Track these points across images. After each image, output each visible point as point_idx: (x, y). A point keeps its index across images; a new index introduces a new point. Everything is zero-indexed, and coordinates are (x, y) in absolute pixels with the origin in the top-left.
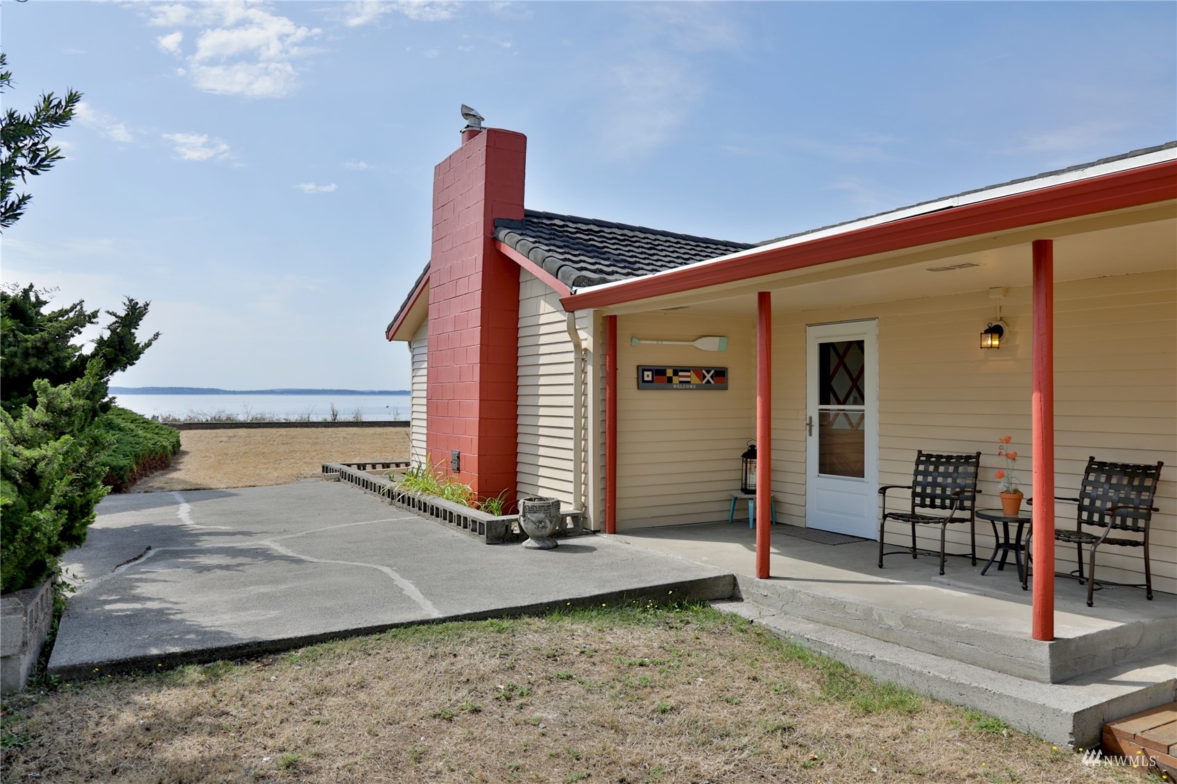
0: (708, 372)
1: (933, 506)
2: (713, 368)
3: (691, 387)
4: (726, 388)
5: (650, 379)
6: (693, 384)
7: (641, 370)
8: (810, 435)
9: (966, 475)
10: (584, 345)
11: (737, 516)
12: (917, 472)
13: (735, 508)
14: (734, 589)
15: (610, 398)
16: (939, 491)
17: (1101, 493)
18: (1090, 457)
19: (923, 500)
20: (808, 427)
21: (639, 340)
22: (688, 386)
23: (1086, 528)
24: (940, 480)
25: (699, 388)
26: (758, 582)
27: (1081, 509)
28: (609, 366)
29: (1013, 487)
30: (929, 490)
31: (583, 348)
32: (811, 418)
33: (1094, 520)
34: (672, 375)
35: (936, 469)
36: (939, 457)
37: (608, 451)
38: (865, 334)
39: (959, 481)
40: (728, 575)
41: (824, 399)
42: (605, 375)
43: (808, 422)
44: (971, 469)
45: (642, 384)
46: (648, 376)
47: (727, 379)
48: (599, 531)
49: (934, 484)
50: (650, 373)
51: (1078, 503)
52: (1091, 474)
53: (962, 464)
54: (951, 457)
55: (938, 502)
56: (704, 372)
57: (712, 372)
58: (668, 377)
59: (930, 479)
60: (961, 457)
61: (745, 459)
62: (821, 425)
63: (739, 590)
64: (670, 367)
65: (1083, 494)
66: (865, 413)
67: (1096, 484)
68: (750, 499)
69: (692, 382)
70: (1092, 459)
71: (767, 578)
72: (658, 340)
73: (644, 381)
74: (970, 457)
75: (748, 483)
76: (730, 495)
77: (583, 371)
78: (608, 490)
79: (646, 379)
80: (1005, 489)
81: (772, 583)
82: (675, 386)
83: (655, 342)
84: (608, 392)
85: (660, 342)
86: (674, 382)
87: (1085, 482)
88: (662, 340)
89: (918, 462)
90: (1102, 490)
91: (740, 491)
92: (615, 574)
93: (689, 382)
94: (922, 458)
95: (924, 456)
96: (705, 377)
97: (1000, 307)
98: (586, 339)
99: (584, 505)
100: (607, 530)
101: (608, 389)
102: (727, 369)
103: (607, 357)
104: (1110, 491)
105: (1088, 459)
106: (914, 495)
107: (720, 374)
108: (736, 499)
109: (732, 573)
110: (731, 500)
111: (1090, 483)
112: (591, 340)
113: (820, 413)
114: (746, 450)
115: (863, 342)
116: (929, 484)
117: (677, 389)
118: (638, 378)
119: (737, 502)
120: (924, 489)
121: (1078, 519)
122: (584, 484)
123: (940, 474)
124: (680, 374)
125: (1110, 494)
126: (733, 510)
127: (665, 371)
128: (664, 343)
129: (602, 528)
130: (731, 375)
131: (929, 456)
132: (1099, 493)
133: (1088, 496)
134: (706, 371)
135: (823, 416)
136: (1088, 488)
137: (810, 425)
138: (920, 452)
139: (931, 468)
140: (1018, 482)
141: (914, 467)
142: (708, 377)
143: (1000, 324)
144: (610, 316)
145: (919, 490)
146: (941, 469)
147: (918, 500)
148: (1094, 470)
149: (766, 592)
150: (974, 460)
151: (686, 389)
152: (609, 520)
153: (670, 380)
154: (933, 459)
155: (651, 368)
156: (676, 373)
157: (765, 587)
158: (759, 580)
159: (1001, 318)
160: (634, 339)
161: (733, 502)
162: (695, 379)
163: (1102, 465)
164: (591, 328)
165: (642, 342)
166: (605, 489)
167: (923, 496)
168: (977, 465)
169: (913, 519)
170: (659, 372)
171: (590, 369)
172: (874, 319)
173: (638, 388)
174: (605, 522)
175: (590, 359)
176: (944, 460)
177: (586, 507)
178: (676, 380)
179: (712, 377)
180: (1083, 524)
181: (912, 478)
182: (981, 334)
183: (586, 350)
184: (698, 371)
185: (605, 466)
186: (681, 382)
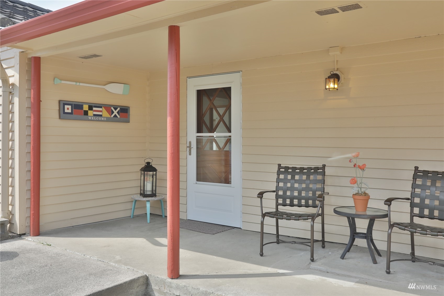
0: (116, 109)
1: (292, 205)
2: (119, 106)
3: (103, 119)
4: (128, 122)
5: (70, 111)
6: (104, 117)
7: (62, 104)
8: (190, 154)
9: (316, 182)
10: (11, 81)
11: (137, 212)
12: (278, 180)
13: (135, 207)
14: (146, 288)
15: (34, 124)
16: (296, 194)
17: (429, 194)
18: (415, 167)
19: (284, 200)
20: (188, 149)
21: (61, 80)
22: (100, 118)
23: (417, 220)
24: (296, 185)
25: (108, 120)
26: (170, 283)
27: (413, 205)
28: (34, 98)
29: (363, 190)
30: (288, 193)
31: (10, 83)
32: (190, 143)
33: (425, 214)
34: (87, 109)
35: (293, 177)
36: (294, 169)
37: (32, 168)
38: (232, 82)
39: (311, 186)
40: (142, 277)
41: (199, 130)
42: (30, 107)
43: (188, 145)
44: (320, 177)
45: (63, 115)
46: (68, 109)
47: (129, 115)
48: (24, 234)
49: (292, 189)
50: (70, 107)
51: (410, 201)
52: (417, 179)
53: (312, 174)
54: (304, 169)
55: (296, 202)
56: (112, 108)
57: (119, 109)
58: (84, 110)
59: (304, 186)
60: (311, 169)
61: (142, 172)
62: (197, 148)
63: (152, 288)
64: (86, 103)
65: (413, 195)
66: (232, 138)
67: (423, 187)
68: (147, 201)
69: (103, 116)
70: (416, 168)
71: (177, 278)
72: (76, 82)
73: (65, 113)
74: (318, 168)
75: (146, 190)
76: (132, 198)
77: (10, 103)
78: (32, 200)
79: (66, 111)
80: (357, 192)
81: (184, 284)
82: (90, 118)
83: (74, 83)
84: (32, 119)
85: (78, 84)
86: (89, 115)
87: (414, 186)
88: (80, 82)
89: (279, 173)
90: (429, 191)
91: (139, 195)
92: (31, 287)
93: (101, 116)
94: (281, 170)
95: (283, 168)
96: (113, 112)
97: (337, 61)
98: (13, 76)
99: (11, 212)
100: (32, 233)
101: (32, 117)
102: (129, 107)
103: (32, 91)
104: (436, 192)
105: (414, 169)
106: (278, 197)
107: (124, 111)
108: (136, 201)
109: (145, 273)
110: (133, 201)
111: (418, 186)
112: (17, 76)
113: (197, 139)
114: (144, 166)
115: (230, 88)
116: (288, 189)
117: (91, 120)
118: (59, 110)
119: (137, 203)
120: (285, 193)
121: (411, 213)
122: (11, 195)
123: (296, 181)
124: (94, 109)
125: (436, 194)
126: (134, 208)
127: (82, 106)
128: (81, 84)
129: (27, 231)
130: (132, 112)
131: (287, 168)
132: (427, 194)
133: (418, 196)
134: (114, 108)
135: (199, 141)
136: (416, 190)
137: (190, 147)
138: (279, 165)
139: (289, 177)
140: (368, 187)
141: (276, 176)
142: (115, 112)
143: (337, 72)
144: (34, 57)
145: (281, 193)
146: (297, 177)
147: (280, 201)
148: (420, 177)
149: (179, 292)
150: (321, 170)
151: (99, 121)
152: (33, 225)
153: (86, 113)
154: (290, 170)
155: (71, 103)
156: (91, 108)
157: (178, 287)
158: (170, 280)
159: (337, 68)
160: (56, 79)
161: (134, 203)
162: (105, 114)
163: (426, 173)
164: (17, 67)
165: (63, 82)
166: (30, 199)
167: (284, 197)
168: (323, 174)
169: (277, 215)
170: (77, 107)
171: (16, 100)
172: (239, 72)
173: (60, 118)
174: (30, 226)
175: (16, 92)
176: (298, 171)
177: (13, 215)
178: (90, 113)
179: (118, 113)
180: (414, 217)
181: (275, 184)
182: (326, 79)
183: (13, 85)
184: (108, 108)
185: (30, 180)
186: (94, 115)
